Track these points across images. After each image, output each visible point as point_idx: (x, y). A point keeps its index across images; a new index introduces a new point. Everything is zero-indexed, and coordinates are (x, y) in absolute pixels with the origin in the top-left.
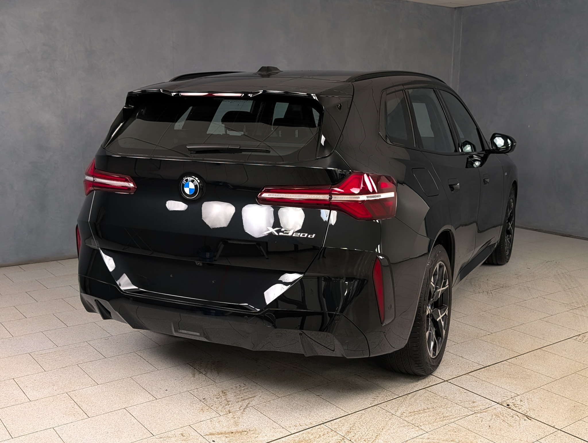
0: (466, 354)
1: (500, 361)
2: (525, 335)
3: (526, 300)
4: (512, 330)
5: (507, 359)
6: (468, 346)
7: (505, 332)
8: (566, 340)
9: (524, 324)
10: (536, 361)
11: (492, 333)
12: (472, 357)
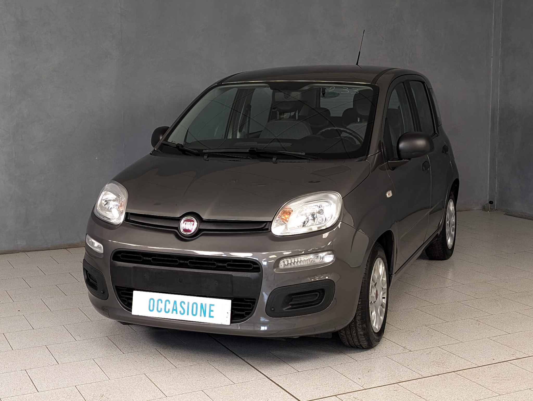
1: (390, 384)
5: (400, 382)
11: (411, 351)
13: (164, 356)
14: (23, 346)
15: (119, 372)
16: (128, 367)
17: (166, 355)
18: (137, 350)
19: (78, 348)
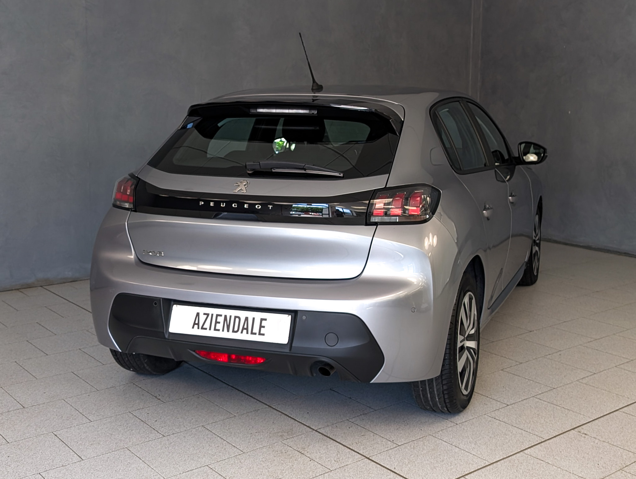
0: (466, 443)
1: (514, 453)
2: (555, 406)
3: (560, 351)
4: (537, 400)
5: (524, 448)
6: (470, 428)
7: (526, 403)
8: (612, 414)
9: (554, 388)
10: (566, 451)
11: (508, 405)
12: (474, 448)
13: (218, 436)
14: (21, 435)
15: (172, 466)
16: (180, 457)
17: (220, 434)
18: (178, 430)
19: (99, 432)
